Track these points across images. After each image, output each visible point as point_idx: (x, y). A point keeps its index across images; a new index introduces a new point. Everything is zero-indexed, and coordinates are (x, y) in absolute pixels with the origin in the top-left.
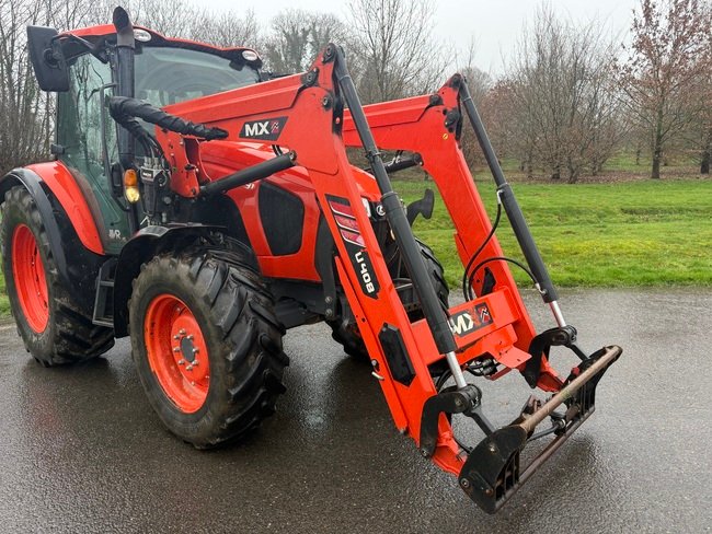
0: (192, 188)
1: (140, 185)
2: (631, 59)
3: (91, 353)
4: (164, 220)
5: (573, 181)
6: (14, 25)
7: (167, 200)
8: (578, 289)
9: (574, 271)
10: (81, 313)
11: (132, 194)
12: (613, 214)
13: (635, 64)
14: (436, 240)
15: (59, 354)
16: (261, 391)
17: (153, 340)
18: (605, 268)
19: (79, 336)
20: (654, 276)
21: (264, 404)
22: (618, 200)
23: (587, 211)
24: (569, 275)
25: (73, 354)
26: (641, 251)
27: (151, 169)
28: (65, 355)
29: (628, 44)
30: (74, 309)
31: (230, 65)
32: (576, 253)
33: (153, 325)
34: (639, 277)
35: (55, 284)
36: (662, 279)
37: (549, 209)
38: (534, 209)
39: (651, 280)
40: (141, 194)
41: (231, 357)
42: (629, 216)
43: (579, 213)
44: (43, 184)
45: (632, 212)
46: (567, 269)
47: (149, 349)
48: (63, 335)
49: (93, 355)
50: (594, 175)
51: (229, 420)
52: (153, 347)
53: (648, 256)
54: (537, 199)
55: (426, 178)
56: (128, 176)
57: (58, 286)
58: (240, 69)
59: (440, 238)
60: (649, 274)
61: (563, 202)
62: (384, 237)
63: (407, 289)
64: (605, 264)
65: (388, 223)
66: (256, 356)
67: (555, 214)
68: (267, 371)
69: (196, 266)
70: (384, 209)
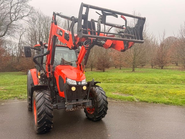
1: (40, 75)
8: (169, 106)
14: (136, 87)
16: (45, 122)
17: (35, 108)
21: (46, 125)
24: (168, 101)
32: (176, 94)
37: (180, 79)
38: (175, 79)
40: (40, 77)
46: (169, 99)
47: (34, 110)
51: (38, 128)
55: (152, 68)
59: (137, 86)
62: (81, 89)
63: (88, 102)
64: (183, 98)
65: (82, 86)
66: (44, 115)
67: (182, 81)
68: (46, 118)
69: (38, 94)
70: (80, 83)
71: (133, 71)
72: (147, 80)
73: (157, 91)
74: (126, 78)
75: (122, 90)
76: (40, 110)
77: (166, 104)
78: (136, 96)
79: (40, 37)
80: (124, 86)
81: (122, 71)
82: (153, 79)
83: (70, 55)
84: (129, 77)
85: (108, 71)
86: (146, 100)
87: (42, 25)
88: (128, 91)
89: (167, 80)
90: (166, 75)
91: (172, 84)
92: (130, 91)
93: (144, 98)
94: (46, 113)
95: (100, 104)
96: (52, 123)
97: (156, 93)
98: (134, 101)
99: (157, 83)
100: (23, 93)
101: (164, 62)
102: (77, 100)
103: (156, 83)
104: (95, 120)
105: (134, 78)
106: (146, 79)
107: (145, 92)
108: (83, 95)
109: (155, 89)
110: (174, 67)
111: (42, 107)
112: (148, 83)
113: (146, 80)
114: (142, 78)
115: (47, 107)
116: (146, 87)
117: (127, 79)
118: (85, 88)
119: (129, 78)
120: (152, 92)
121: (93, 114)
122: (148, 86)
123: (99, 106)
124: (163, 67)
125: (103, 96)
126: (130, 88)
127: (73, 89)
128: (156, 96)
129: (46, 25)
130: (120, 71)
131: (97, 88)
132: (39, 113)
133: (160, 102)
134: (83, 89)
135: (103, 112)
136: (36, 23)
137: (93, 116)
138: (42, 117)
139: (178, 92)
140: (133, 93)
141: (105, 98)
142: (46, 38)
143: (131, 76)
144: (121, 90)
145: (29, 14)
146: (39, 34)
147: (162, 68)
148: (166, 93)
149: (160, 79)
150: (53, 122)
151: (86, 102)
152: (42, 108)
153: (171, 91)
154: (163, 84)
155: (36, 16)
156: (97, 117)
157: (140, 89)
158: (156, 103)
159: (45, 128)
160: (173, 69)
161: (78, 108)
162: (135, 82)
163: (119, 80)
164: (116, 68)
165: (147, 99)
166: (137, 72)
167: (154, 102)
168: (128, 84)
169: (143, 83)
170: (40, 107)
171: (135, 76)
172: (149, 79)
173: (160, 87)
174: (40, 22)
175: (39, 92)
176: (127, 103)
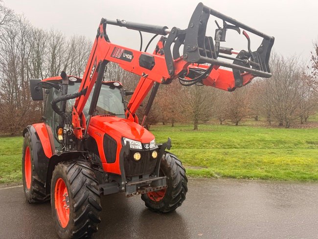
0: (80, 136)
1: (63, 134)
2: (312, 72)
3: (45, 199)
4: (70, 148)
5: (288, 127)
6: (60, 64)
7: (71, 140)
8: (269, 181)
9: (269, 172)
10: (42, 182)
11: (60, 138)
12: (302, 144)
13: (314, 75)
14: (210, 154)
15: (32, 198)
16: (88, 221)
17: (57, 195)
18: (285, 171)
19: (41, 192)
20: (307, 176)
21: (89, 226)
22: (306, 137)
23: (290, 142)
24: (266, 174)
25: (38, 199)
26: (305, 163)
27: (67, 128)
28: (35, 199)
29: (310, 66)
30: (39, 181)
31: (110, 88)
32: (273, 163)
33: (58, 189)
34: (299, 176)
35: (33, 171)
36: (311, 178)
37: (271, 141)
38: (263, 140)
39: (305, 178)
40: (63, 138)
41: (75, 206)
42: (310, 145)
43: (285, 143)
44: (36, 133)
45: (312, 143)
46: (266, 171)
47: (56, 199)
48: (34, 191)
49: (47, 200)
50: (302, 123)
51: (73, 232)
52: (57, 199)
53: (308, 166)
54: (266, 135)
55: (221, 124)
56: (60, 131)
57: (35, 171)
58: (114, 89)
59: (212, 153)
60: (305, 175)
61: (278, 137)
62: (149, 157)
63: (160, 179)
64: (286, 169)
65: (151, 152)
66: (86, 206)
67: (273, 143)
68: (90, 213)
69: (70, 167)
70: (148, 146)
71: (195, 129)
72: (222, 143)
73: (244, 159)
74: (189, 139)
75: (188, 160)
76: (79, 198)
77: (263, 179)
78: (213, 169)
79: (23, 67)
80: (191, 152)
81: (177, 129)
82: (230, 141)
83: (106, 99)
84: (192, 138)
85: (155, 129)
86: (232, 174)
87: (28, 45)
88: (197, 161)
89: (252, 143)
90: (249, 135)
91: (261, 148)
92: (202, 160)
93: (227, 171)
94: (90, 204)
95: (175, 183)
96: (99, 222)
97: (244, 163)
98: (214, 177)
99: (238, 148)
100: (4, 171)
101: (240, 115)
102: (141, 177)
103: (235, 148)
104: (165, 211)
105: (201, 139)
106: (219, 141)
107: (226, 162)
108: (150, 168)
109: (241, 157)
110: (254, 123)
111: (81, 191)
112: (224, 148)
113: (220, 143)
114: (213, 140)
115: (90, 192)
116: (226, 154)
117: (189, 142)
118: (155, 155)
119: (193, 140)
120: (236, 162)
121: (163, 201)
122: (228, 152)
123: (175, 187)
124: (238, 122)
125: (180, 168)
126: (200, 156)
127: (137, 157)
128: (245, 168)
129: (36, 45)
130: (173, 129)
131: (167, 155)
132: (78, 203)
133: (254, 177)
134: (152, 157)
135: (181, 196)
136: (17, 40)
137: (163, 205)
138: (82, 212)
139: (276, 159)
140: (207, 163)
141: (182, 171)
142: (35, 70)
143: (195, 136)
144: (186, 160)
145: (3, 22)
146: (21, 60)
147: (237, 125)
148: (259, 162)
149: (242, 140)
150: (100, 220)
151: (157, 180)
152: (83, 195)
153: (266, 158)
154: (247, 148)
155: (16, 28)
156: (170, 206)
157: (217, 157)
158: (249, 179)
159: (86, 232)
160: (253, 126)
161: (145, 191)
162: (204, 146)
163: (177, 143)
164: (164, 124)
165: (233, 172)
166: (201, 130)
167: (244, 177)
168: (196, 151)
169: (216, 147)
170: (78, 192)
171: (201, 136)
172: (225, 141)
173: (247, 153)
174: (24, 40)
175: (71, 164)
176: (203, 180)
